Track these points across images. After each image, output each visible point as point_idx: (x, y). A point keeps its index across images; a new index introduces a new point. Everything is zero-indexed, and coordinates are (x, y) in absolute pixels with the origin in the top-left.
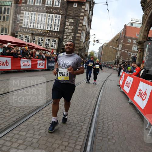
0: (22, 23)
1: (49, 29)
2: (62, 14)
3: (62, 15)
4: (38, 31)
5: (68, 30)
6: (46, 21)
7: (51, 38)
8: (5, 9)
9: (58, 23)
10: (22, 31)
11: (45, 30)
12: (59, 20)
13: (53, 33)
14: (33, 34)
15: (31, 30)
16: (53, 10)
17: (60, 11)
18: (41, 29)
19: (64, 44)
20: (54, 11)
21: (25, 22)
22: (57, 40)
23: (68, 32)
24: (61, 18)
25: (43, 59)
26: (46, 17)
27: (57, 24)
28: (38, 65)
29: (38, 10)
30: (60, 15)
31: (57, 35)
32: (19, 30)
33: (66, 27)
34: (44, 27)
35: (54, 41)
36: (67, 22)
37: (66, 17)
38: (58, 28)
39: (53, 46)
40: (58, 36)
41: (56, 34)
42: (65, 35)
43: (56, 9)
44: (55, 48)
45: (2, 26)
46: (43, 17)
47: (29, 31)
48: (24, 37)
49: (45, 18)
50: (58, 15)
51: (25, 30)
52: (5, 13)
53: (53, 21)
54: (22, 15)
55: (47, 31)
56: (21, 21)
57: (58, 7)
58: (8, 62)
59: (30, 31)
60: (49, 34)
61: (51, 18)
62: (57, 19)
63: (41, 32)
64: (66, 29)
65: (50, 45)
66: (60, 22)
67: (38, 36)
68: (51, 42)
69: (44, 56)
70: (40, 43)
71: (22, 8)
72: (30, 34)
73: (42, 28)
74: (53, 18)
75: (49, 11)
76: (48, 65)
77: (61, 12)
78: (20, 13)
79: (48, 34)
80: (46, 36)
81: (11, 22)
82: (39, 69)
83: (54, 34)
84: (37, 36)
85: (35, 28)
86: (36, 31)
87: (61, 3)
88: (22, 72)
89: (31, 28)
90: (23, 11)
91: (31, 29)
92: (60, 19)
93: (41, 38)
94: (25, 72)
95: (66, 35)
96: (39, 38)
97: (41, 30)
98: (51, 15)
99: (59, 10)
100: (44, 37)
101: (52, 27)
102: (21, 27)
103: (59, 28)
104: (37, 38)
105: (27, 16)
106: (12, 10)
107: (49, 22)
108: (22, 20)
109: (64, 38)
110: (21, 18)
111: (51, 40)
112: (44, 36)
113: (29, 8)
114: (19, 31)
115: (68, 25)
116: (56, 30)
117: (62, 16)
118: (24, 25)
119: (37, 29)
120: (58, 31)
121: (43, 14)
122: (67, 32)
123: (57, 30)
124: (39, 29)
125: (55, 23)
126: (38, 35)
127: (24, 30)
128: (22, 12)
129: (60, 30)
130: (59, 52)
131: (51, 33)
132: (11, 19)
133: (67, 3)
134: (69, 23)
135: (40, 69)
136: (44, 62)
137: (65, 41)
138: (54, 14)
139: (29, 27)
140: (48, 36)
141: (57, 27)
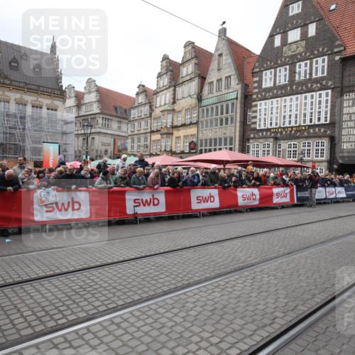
0: (255, 123)
1: (308, 123)
2: (332, 86)
3: (332, 89)
4: (286, 132)
5: (350, 117)
6: (301, 109)
7: (313, 139)
8: (227, 106)
9: (327, 107)
10: (256, 136)
11: (300, 126)
12: (327, 101)
13: (317, 130)
14: (276, 139)
15: (274, 132)
16: (312, 86)
17: (327, 83)
18: (291, 125)
19: (345, 147)
20: (315, 86)
21: (260, 119)
22: (326, 142)
23: (351, 121)
24: (332, 96)
25: (285, 184)
26: (299, 102)
27: (323, 109)
28: (275, 197)
29: (282, 93)
30: (330, 91)
31: (325, 132)
32: (252, 136)
33: (345, 111)
34: (296, 121)
35: (320, 144)
36: (347, 100)
37: (342, 90)
38: (326, 118)
39: (320, 155)
40: (329, 132)
41: (322, 130)
42: (345, 128)
43: (318, 80)
44: (324, 158)
45: (225, 134)
46: (294, 103)
47: (269, 133)
48: (261, 146)
49: (297, 105)
50: (323, 93)
51: (263, 134)
52: (227, 112)
53: (314, 106)
54: (254, 109)
55: (303, 128)
56: (254, 120)
57: (321, 77)
58: (213, 197)
59: (270, 135)
60: (309, 133)
61: (309, 100)
62: (324, 98)
63: (291, 131)
64: (344, 116)
65: (313, 154)
66: (329, 105)
67: (286, 141)
68: (313, 148)
69: (287, 179)
70: (292, 153)
71: (255, 97)
72: (272, 140)
73: (293, 124)
74: (314, 100)
75: (304, 88)
76: (299, 195)
77: (330, 83)
78: (251, 107)
79: (306, 134)
80: (302, 137)
81: (238, 124)
82: (277, 204)
83: (319, 130)
84: (284, 140)
85: (280, 127)
86: (282, 132)
87: (328, 66)
88: (240, 212)
89: (273, 128)
90: (256, 101)
91: (272, 130)
92: (329, 98)
93: (292, 143)
94: (247, 211)
95: (348, 128)
96: (289, 143)
97: (292, 127)
98: (309, 95)
99: (324, 83)
100: (298, 140)
101: (313, 118)
102: (255, 129)
103: (328, 116)
104: (284, 145)
105: (263, 107)
106: (239, 105)
107: (305, 109)
108: (255, 117)
109: (343, 133)
110: (254, 115)
111: (313, 143)
112: (298, 138)
113: (265, 94)
114: (252, 138)
115: (349, 106)
116: (322, 121)
117: (332, 92)
118: (260, 125)
119: (284, 128)
120: (328, 122)
121: (292, 97)
122: (347, 121)
123: (326, 121)
124: (288, 127)
125: (320, 108)
126: (287, 139)
127: (260, 134)
128: (254, 103)
129: (331, 120)
130: (333, 164)
131: (311, 131)
132: (238, 119)
133: (341, 63)
134: (351, 102)
135: (279, 204)
136: (288, 190)
137: (345, 140)
138: (316, 91)
139: (269, 127)
140: (307, 138)
141: (324, 116)
